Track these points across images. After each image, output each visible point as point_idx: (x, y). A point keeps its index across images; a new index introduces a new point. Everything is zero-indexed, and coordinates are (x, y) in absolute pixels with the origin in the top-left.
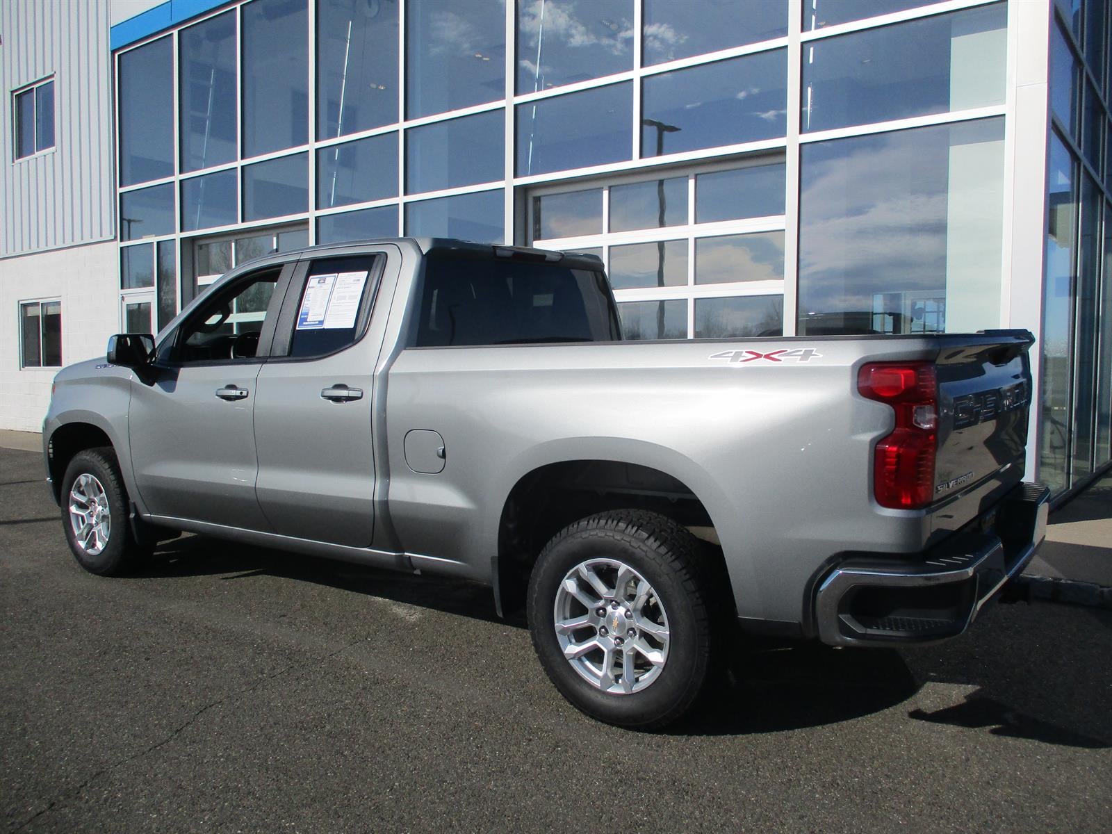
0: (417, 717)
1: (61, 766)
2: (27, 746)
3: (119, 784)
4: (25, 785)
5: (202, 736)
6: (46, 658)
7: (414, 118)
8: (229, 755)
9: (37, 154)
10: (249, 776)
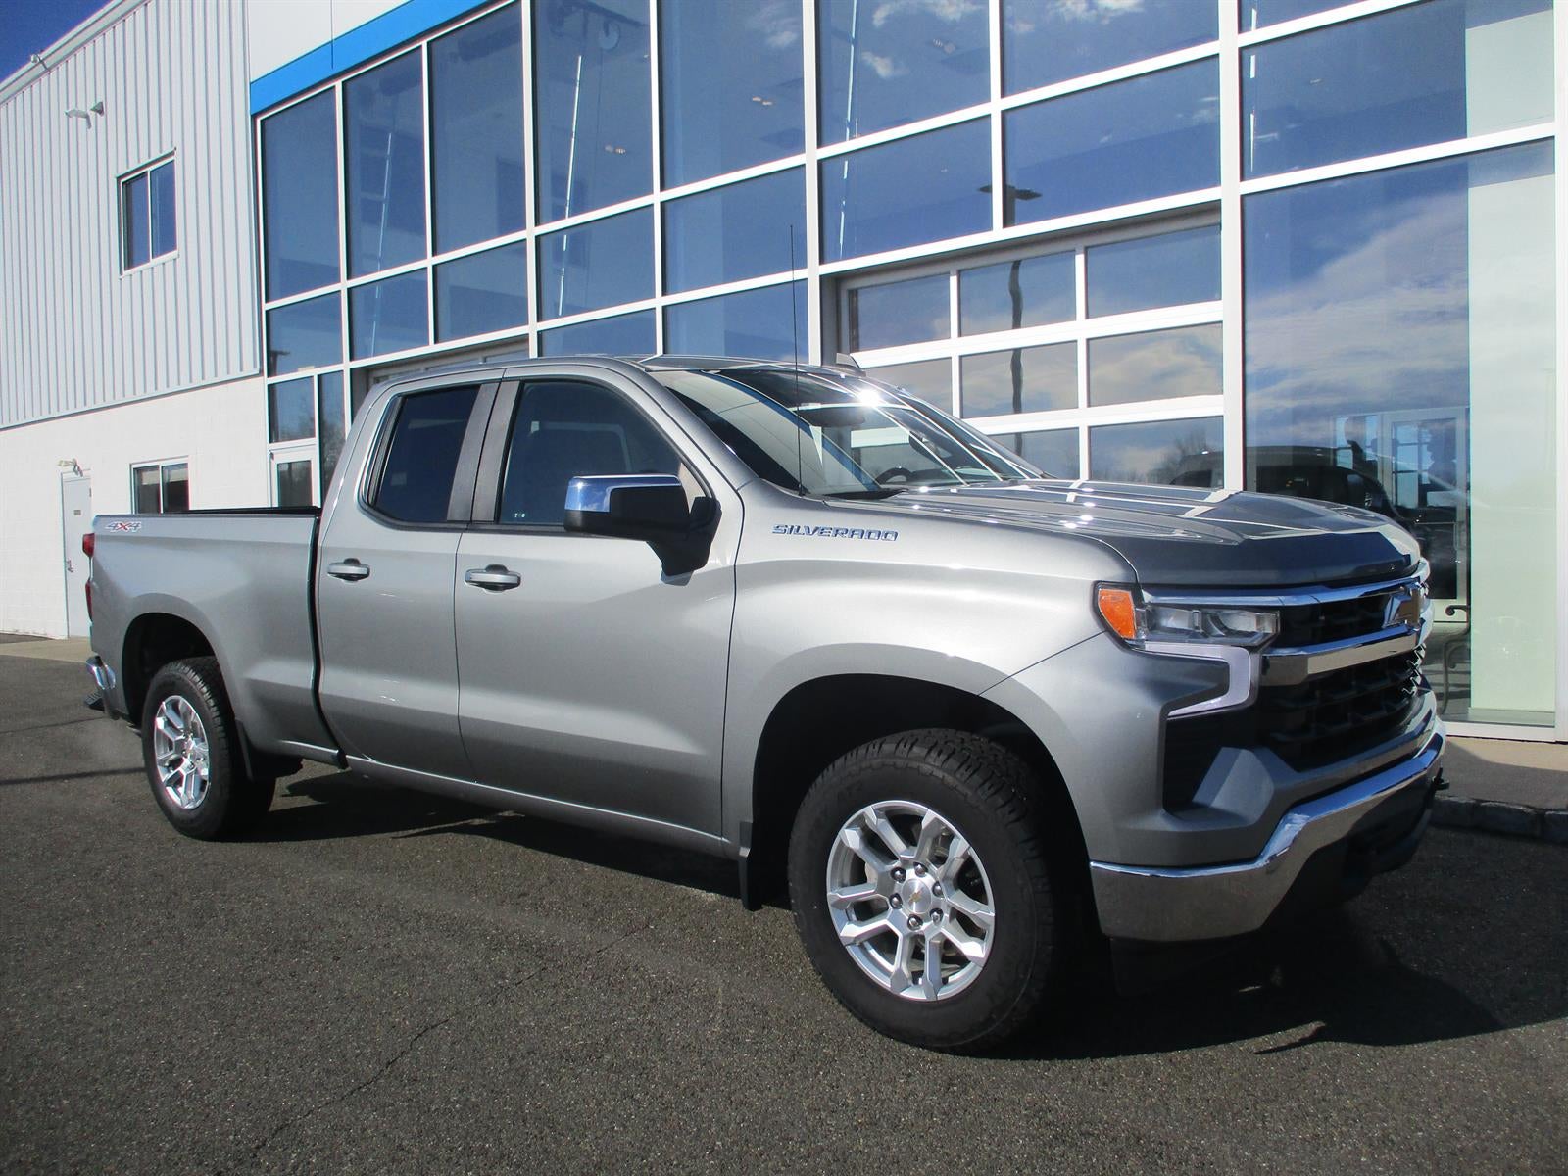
0: (736, 1041)
1: (227, 1117)
2: (176, 1087)
3: (311, 1143)
4: (177, 1145)
5: (425, 1072)
6: (193, 959)
7: (674, 186)
8: (468, 1099)
9: (153, 261)
10: (500, 1131)
